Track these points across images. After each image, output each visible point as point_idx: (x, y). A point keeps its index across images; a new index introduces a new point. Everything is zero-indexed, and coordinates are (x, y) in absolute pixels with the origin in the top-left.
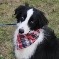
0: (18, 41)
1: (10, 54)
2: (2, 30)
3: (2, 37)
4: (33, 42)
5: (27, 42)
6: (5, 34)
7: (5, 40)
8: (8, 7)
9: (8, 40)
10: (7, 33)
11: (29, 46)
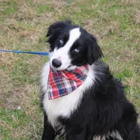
0: (51, 84)
1: (34, 105)
2: (21, 65)
3: (21, 76)
4: (78, 86)
5: (68, 86)
6: (25, 72)
7: (25, 81)
8: (33, 24)
9: (31, 82)
10: (29, 69)
11: (71, 92)
